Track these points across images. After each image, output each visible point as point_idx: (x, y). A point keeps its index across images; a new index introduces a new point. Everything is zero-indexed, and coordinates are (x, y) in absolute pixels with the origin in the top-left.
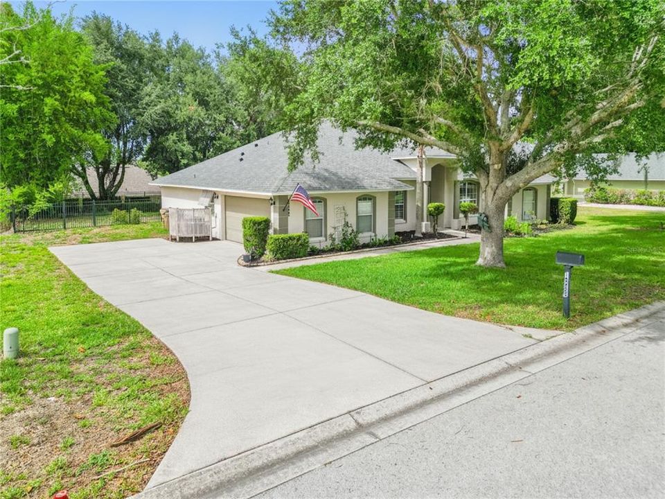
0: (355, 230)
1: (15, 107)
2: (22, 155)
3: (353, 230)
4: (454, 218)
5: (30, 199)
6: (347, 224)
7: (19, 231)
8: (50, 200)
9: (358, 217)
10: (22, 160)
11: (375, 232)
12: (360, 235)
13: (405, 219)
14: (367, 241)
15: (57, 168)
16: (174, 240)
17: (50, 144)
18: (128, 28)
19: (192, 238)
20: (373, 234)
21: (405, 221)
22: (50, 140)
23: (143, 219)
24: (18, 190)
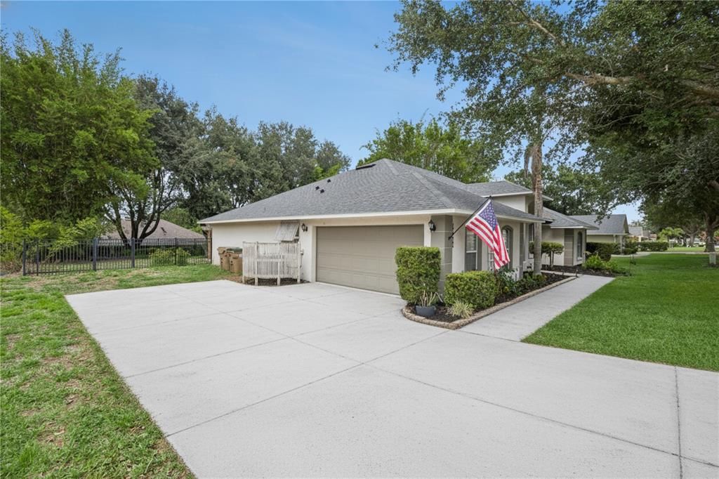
1: (42, 137)
2: (47, 190)
5: (52, 236)
7: (29, 273)
8: (78, 238)
10: (46, 196)
15: (88, 207)
16: (250, 282)
17: (81, 180)
18: (173, 88)
19: (277, 279)
22: (83, 175)
23: (190, 260)
24: (37, 225)
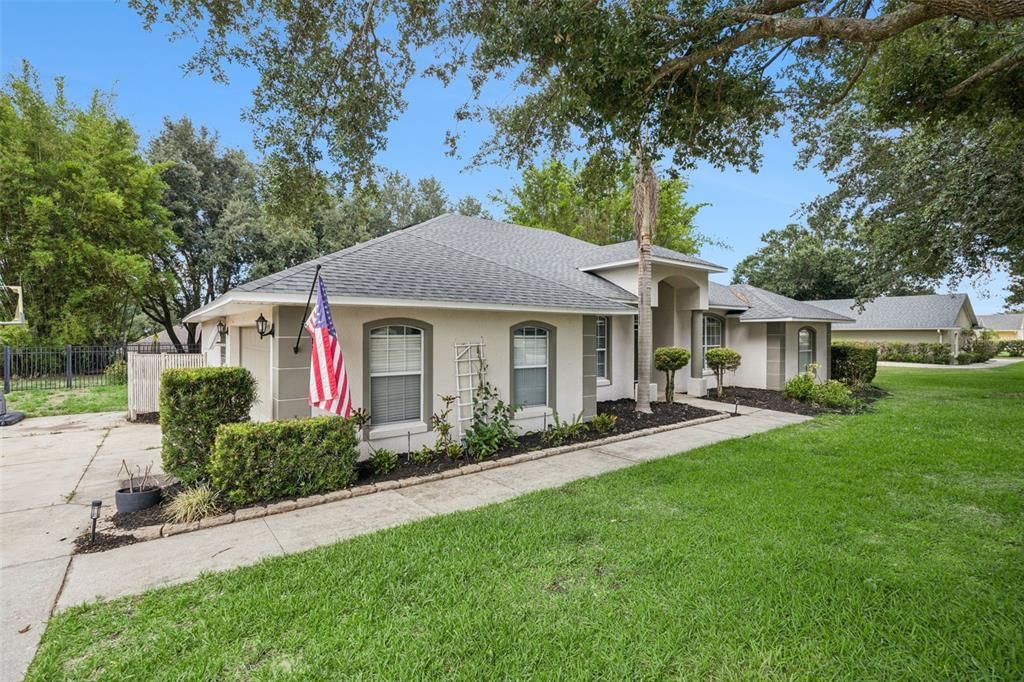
0: (507, 403)
3: (501, 403)
4: (693, 376)
6: (484, 389)
9: (515, 373)
11: (553, 405)
12: (519, 413)
13: (609, 377)
14: (537, 426)
20: (549, 411)
21: (607, 382)
